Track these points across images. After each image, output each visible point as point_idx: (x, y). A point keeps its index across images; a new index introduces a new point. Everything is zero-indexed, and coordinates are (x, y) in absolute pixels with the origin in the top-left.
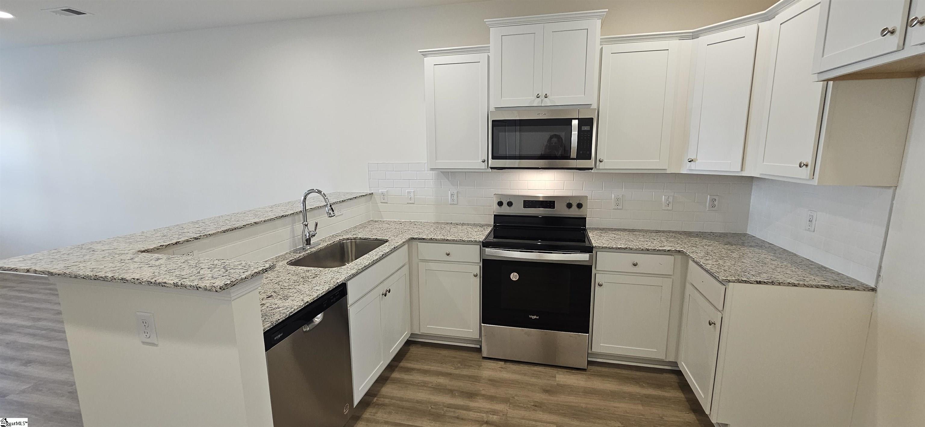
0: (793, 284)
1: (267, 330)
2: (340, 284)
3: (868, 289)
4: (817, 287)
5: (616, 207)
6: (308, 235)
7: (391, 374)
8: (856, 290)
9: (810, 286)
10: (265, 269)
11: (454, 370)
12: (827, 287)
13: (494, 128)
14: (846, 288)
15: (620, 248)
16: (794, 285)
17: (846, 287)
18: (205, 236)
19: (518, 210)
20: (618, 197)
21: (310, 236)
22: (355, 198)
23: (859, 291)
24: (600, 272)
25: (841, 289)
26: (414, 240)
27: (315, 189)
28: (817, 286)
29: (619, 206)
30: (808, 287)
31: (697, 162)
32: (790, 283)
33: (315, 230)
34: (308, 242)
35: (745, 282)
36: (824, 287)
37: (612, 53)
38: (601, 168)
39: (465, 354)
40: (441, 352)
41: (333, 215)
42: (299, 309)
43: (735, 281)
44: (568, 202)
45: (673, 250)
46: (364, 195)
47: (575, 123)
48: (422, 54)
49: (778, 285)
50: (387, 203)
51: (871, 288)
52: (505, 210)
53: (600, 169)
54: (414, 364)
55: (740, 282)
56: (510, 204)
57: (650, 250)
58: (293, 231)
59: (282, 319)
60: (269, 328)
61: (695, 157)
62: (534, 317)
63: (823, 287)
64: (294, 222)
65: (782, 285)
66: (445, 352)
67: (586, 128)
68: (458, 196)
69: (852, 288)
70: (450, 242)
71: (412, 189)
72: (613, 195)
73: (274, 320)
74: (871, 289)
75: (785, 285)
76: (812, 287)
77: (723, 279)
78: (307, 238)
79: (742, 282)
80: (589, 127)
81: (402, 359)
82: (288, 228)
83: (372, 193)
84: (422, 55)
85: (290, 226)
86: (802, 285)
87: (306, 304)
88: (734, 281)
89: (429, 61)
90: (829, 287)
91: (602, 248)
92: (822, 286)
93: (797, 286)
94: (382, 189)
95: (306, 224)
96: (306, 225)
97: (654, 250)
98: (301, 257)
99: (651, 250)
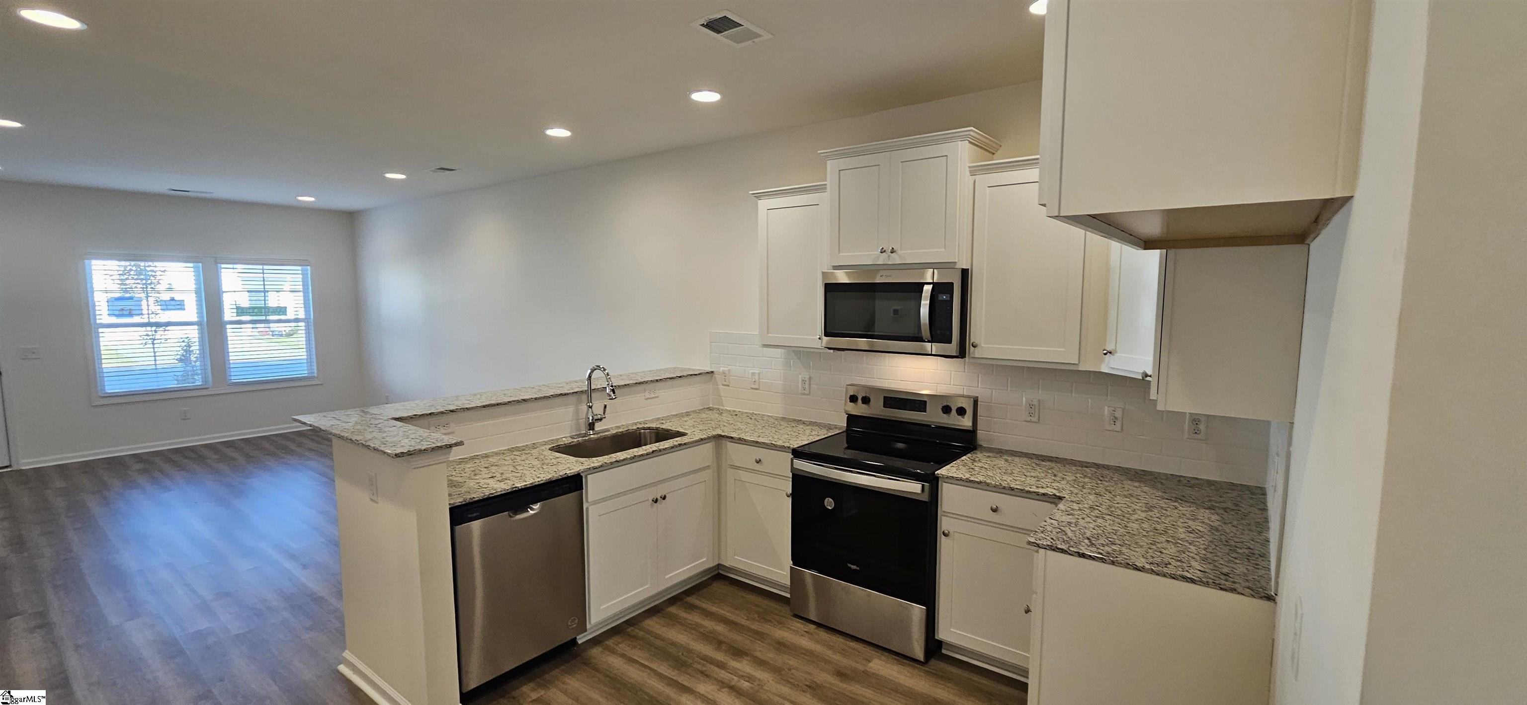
0: (1135, 566)
1: (457, 504)
2: (569, 475)
3: (1260, 596)
4: (1174, 578)
5: (1029, 419)
6: (591, 418)
7: (668, 607)
8: (1239, 593)
9: (1161, 574)
10: (449, 445)
11: (745, 621)
12: (1189, 580)
13: (828, 294)
14: (1221, 588)
15: (972, 481)
16: (1136, 568)
17: (1220, 585)
18: (462, 410)
19: (876, 409)
20: (1032, 403)
21: (594, 420)
22: (680, 377)
23: (1243, 597)
24: (949, 515)
25: (1213, 587)
26: (721, 438)
27: (601, 367)
28: (1173, 576)
29: (1034, 416)
30: (1158, 574)
31: (1116, 355)
32: (1129, 564)
33: (604, 413)
34: (591, 426)
35: (1061, 551)
36: (1185, 580)
37: (989, 187)
38: (976, 356)
39: (773, 605)
40: (747, 596)
41: (614, 397)
42: (503, 493)
43: (1047, 548)
44: (945, 404)
45: (1051, 495)
46: (696, 373)
47: (928, 289)
48: (755, 196)
49: (1110, 564)
50: (728, 386)
51: (1266, 595)
52: (859, 409)
53: (975, 358)
54: (704, 602)
55: (1054, 550)
56: (866, 400)
57: (1015, 490)
58: (577, 412)
59: (478, 498)
60: (460, 504)
61: (1114, 348)
62: (854, 567)
63: (1182, 579)
64: (580, 402)
65: (1117, 564)
66: (751, 597)
67: (944, 297)
68: (811, 383)
69: (1231, 590)
70: (760, 445)
71: (756, 370)
72: (1024, 399)
73: (469, 497)
74: (1265, 597)
75: (1122, 565)
76: (1164, 576)
77: (1030, 541)
78: (591, 421)
79: (1058, 550)
80: (949, 295)
81: (694, 594)
82: (571, 409)
83: (712, 372)
84: (755, 198)
85: (573, 406)
86: (1148, 569)
87: (514, 489)
88: (1044, 547)
89: (764, 204)
90: (1192, 581)
91: (947, 478)
92: (1180, 576)
93: (1140, 571)
94: (724, 367)
95: (590, 405)
96: (590, 407)
97: (1022, 490)
98: (574, 443)
99: (1017, 490)
